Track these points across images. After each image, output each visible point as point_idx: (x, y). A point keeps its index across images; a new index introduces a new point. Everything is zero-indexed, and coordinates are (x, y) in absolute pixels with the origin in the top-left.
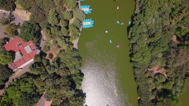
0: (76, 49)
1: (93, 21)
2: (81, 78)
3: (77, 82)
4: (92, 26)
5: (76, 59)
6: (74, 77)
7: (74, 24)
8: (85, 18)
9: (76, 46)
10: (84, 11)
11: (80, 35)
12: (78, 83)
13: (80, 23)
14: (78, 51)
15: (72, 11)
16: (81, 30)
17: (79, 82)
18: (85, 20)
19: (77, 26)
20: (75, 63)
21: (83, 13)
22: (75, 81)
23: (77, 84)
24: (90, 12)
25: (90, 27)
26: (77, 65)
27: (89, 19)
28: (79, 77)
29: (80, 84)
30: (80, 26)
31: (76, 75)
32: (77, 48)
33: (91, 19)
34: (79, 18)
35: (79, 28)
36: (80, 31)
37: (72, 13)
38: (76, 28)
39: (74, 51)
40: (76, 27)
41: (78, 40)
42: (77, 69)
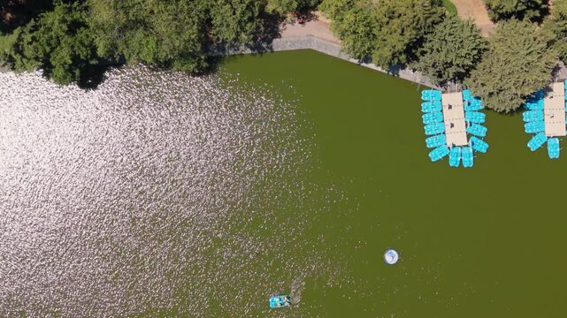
0: (276, 35)
1: (468, 162)
2: (59, 71)
3: (28, 37)
4: (435, 156)
5: (191, 32)
6: (63, 21)
7: (439, 28)
8: (494, 103)
9: (293, 35)
10: (546, 102)
11: (372, 66)
12: (18, 48)
13: (452, 70)
14: (257, 48)
15: (546, 12)
16: (407, 74)
17: (29, 52)
18: (480, 105)
19: (427, 46)
20: (162, 24)
21: (528, 91)
22: (36, 28)
23: (13, 38)
24: (533, 145)
25: (430, 142)
26: (152, 40)
27: (483, 131)
28: (63, 55)
29: (18, 63)
30: (431, 71)
31: (81, 34)
32: (277, 44)
33: (482, 147)
34: (486, 61)
35: (422, 64)
36: (403, 67)
37: (531, 13)
38: (410, 35)
39: (251, 19)
40: (420, 42)
41: (335, 53)
42: (119, 42)
